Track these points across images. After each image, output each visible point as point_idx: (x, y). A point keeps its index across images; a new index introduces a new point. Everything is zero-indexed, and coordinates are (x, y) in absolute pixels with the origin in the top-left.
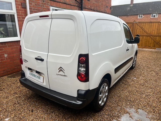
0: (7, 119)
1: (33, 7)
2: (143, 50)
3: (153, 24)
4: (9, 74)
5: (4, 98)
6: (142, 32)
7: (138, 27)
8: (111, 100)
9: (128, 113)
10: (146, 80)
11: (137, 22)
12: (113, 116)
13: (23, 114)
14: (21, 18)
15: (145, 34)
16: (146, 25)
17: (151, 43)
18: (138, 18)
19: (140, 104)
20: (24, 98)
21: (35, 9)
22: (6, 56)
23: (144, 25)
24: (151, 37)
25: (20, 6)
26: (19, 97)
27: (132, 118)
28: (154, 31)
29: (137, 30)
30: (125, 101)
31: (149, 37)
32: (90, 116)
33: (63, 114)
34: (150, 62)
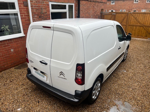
0: (19, 110)
1: (34, 4)
2: (136, 40)
3: (146, 15)
4: (16, 66)
5: (14, 89)
6: (136, 22)
7: (132, 17)
8: (102, 93)
9: (116, 105)
10: (134, 73)
11: (131, 13)
12: (104, 108)
13: (31, 105)
14: (24, 16)
15: (139, 24)
16: (140, 16)
17: (143, 33)
18: (134, 3)
19: (127, 98)
20: (30, 89)
21: (35, 6)
22: (12, 50)
23: (138, 16)
24: (144, 27)
25: (22, 5)
26: (27, 89)
27: (119, 110)
28: (147, 22)
29: (131, 20)
30: (115, 94)
31: (142, 27)
32: (85, 107)
33: (63, 105)
34: (140, 53)
